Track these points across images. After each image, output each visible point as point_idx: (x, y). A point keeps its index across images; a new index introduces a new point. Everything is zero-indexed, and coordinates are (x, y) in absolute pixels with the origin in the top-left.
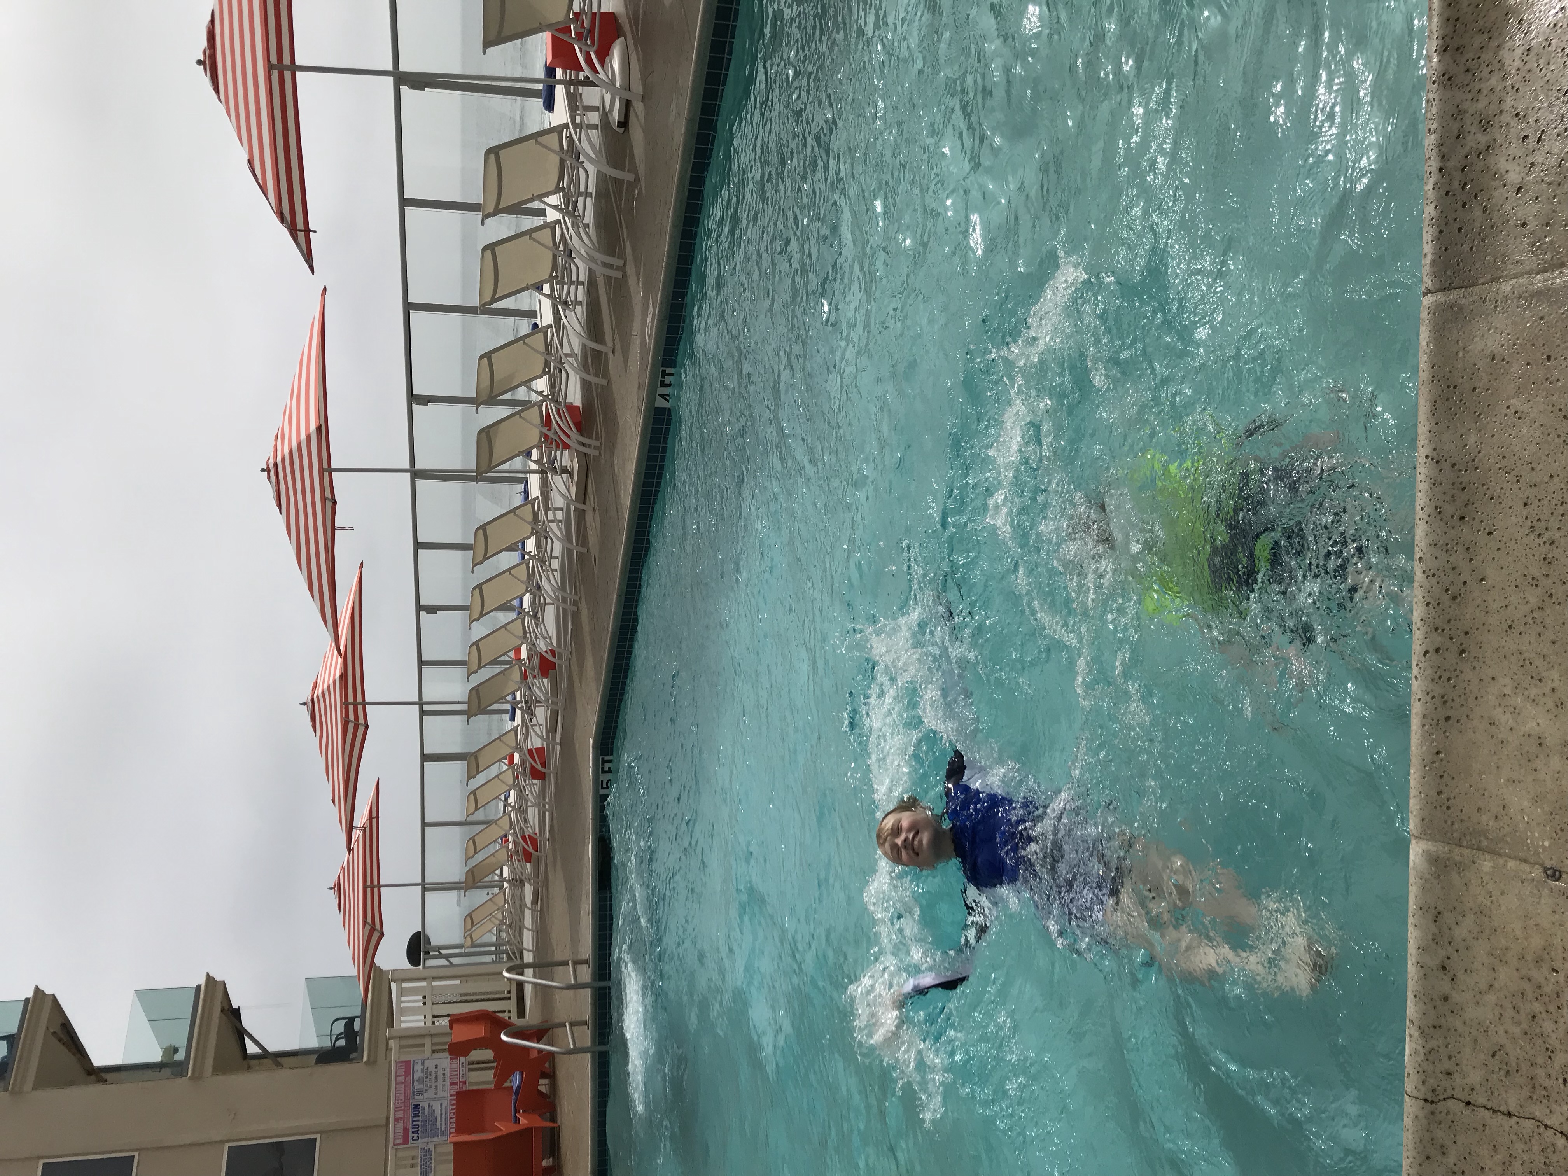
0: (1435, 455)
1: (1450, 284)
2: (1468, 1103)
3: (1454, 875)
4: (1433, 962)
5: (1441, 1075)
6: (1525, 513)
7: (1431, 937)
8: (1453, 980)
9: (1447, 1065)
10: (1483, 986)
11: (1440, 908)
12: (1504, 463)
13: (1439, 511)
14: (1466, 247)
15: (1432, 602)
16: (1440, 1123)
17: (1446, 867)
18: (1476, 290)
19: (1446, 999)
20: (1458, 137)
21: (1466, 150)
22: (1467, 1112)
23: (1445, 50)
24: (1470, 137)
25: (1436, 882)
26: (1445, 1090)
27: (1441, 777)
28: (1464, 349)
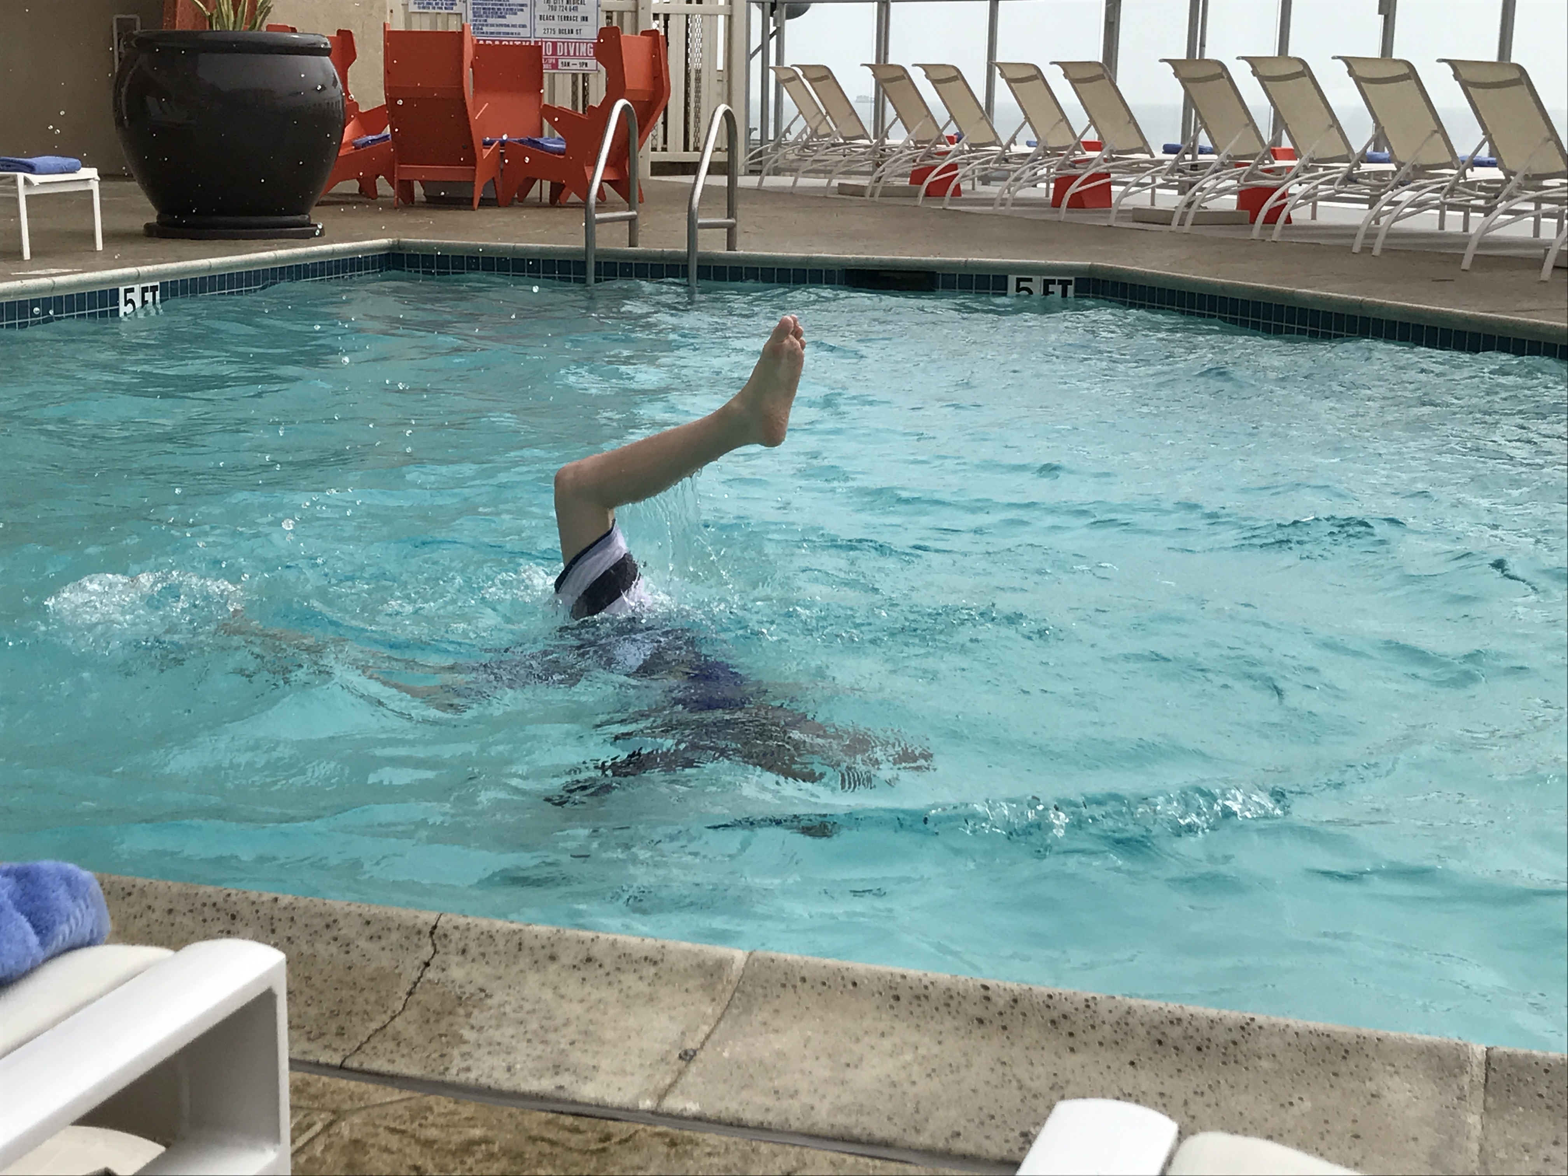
0: (1254, 1025)
1: (1494, 1070)
2: (427, 964)
3: (700, 981)
4: (596, 951)
5: (461, 945)
7: (627, 952)
8: (574, 967)
9: (474, 950)
10: (562, 990)
11: (660, 965)
12: (1225, 1086)
13: (1175, 1022)
14: (1544, 1091)
15: (1052, 1001)
16: (407, 938)
17: (712, 975)
18: (1480, 1093)
19: (553, 958)
22: (417, 963)
25: (694, 964)
26: (445, 946)
27: (824, 984)
28: (1396, 1072)
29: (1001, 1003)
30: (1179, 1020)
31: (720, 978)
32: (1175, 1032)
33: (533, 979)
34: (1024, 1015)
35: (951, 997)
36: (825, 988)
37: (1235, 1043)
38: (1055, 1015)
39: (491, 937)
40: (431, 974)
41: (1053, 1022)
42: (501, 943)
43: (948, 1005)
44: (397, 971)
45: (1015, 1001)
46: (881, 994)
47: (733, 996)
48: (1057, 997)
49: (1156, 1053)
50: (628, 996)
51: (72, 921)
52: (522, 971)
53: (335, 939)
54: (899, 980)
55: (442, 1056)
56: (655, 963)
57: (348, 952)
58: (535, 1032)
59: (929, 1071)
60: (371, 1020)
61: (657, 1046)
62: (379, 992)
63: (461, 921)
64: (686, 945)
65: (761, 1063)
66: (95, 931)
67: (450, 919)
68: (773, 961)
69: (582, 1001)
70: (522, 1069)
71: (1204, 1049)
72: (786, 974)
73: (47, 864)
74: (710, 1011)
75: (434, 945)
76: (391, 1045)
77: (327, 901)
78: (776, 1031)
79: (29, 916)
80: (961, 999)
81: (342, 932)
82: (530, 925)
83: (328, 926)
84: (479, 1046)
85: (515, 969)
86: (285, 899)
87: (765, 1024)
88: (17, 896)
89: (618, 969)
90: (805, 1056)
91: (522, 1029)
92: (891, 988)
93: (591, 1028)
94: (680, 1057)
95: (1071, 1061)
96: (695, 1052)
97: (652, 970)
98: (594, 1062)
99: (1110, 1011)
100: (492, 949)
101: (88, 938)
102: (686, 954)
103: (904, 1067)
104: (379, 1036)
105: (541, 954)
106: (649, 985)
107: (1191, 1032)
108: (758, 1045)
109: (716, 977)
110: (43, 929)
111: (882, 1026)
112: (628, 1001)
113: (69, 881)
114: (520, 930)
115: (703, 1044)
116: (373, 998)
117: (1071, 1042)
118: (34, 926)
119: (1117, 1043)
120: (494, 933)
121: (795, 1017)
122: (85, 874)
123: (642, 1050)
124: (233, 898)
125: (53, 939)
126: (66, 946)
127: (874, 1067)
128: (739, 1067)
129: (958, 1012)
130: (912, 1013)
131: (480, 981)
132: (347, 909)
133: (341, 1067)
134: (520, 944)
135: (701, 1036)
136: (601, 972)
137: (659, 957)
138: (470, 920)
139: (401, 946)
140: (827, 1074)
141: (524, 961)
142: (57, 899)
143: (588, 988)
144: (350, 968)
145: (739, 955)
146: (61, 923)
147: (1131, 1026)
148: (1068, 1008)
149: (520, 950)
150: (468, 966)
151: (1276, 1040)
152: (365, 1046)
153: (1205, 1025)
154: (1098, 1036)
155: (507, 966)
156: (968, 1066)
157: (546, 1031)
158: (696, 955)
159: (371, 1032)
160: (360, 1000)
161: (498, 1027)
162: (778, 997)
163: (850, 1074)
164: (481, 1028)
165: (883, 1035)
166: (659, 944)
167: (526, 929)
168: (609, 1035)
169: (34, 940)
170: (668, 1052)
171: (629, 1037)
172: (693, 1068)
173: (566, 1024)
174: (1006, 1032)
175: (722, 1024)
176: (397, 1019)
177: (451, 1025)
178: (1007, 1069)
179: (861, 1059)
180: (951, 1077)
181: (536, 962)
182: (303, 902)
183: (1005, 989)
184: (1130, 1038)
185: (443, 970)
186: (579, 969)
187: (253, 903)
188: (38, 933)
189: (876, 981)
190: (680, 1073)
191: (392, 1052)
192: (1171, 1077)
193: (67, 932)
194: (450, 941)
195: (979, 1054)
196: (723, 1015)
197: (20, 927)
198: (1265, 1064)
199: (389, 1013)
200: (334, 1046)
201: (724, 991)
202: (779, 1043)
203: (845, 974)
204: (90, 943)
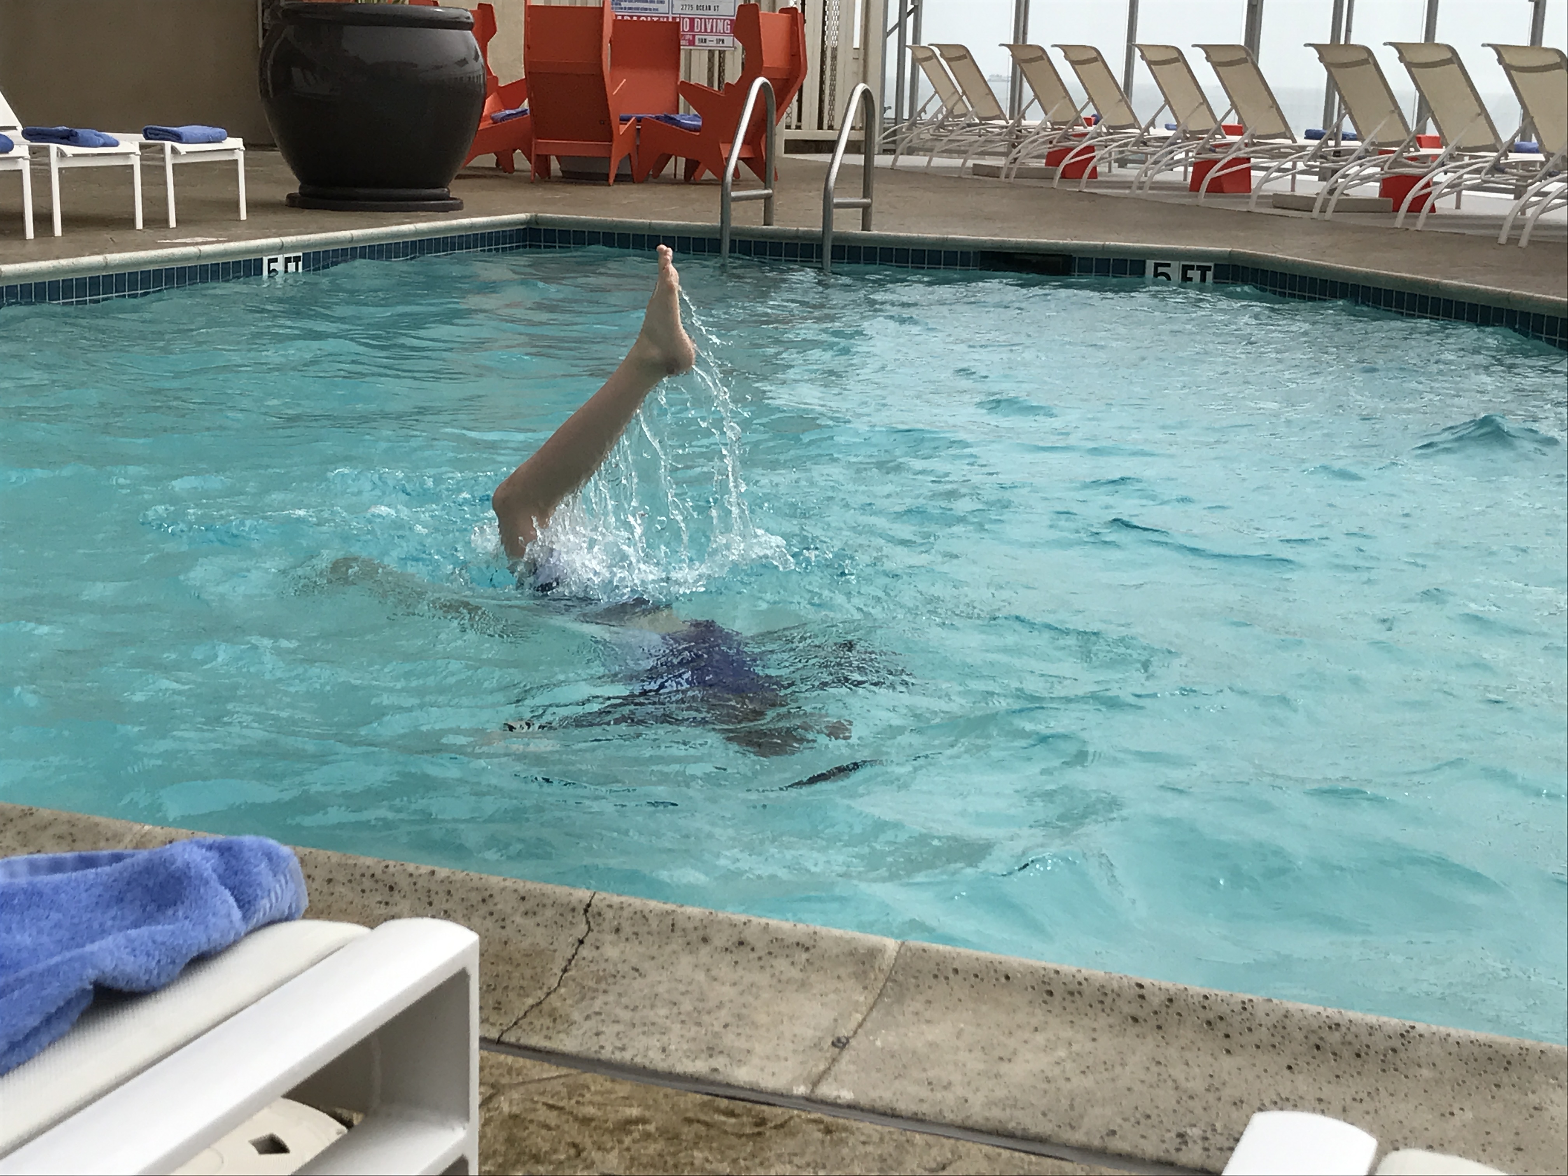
0: (1414, 1033)
2: (581, 942)
3: (852, 968)
4: (748, 935)
5: (615, 924)
7: (780, 936)
9: (627, 929)
10: (714, 973)
11: (812, 951)
12: (1384, 1093)
13: (1333, 1027)
15: (1208, 1002)
16: (561, 915)
17: (863, 963)
19: (705, 940)
22: (570, 939)
25: (846, 951)
26: (599, 925)
27: (976, 976)
29: (1156, 1001)
30: (1338, 1025)
31: (872, 967)
32: (1335, 1037)
33: (685, 961)
34: (1179, 1014)
35: (1106, 994)
36: (978, 980)
37: (1394, 1050)
38: (1211, 1016)
39: (644, 917)
40: (584, 952)
41: (1209, 1023)
42: (654, 923)
43: (1102, 1002)
44: (551, 947)
45: (1170, 1000)
46: (1033, 988)
47: (884, 986)
48: (1213, 999)
49: (1314, 1058)
50: (780, 981)
51: (273, 895)
52: (674, 952)
53: (491, 914)
54: (1052, 975)
55: (597, 1034)
56: (807, 949)
57: (503, 927)
58: (689, 1014)
59: (1083, 1068)
60: (528, 996)
61: (810, 1033)
62: (534, 968)
63: (616, 899)
64: (837, 932)
65: (914, 1053)
66: (294, 906)
67: (605, 897)
68: (924, 951)
69: (735, 984)
70: (677, 1050)
71: (1363, 1054)
72: (938, 964)
73: (248, 839)
74: (862, 999)
75: (588, 922)
76: (548, 1022)
77: (484, 876)
78: (928, 1022)
79: (232, 890)
80: (1115, 996)
81: (499, 907)
82: (682, 906)
83: (484, 901)
84: (634, 1025)
85: (668, 949)
86: (443, 872)
87: (917, 1014)
88: (221, 870)
89: (770, 953)
90: (958, 1048)
91: (675, 1010)
92: (1044, 982)
93: (744, 1011)
94: (833, 1044)
95: (1227, 1063)
96: (848, 1039)
97: (804, 956)
98: (746, 1046)
99: (1267, 1015)
100: (646, 929)
101: (286, 913)
102: (838, 940)
103: (1058, 1063)
104: (536, 1011)
105: (694, 937)
106: (801, 970)
107: (1349, 1037)
108: (910, 1034)
109: (867, 966)
110: (245, 903)
111: (1035, 1022)
112: (781, 984)
113: (270, 856)
114: (674, 911)
115: (855, 1032)
116: (528, 973)
117: (1226, 1043)
118: (237, 900)
119: (1274, 1046)
120: (646, 912)
121: (947, 1008)
122: (285, 850)
123: (795, 1036)
124: (391, 869)
125: (255, 913)
126: (268, 920)
127: (1028, 1061)
128: (893, 1056)
129: (1112, 1010)
130: (1065, 1008)
131: (634, 961)
132: (502, 884)
133: (499, 1042)
134: (673, 925)
135: (853, 1025)
136: (753, 955)
137: (812, 942)
138: (623, 899)
139: (556, 923)
140: (981, 1066)
141: (677, 944)
142: (259, 873)
143: (740, 971)
144: (506, 943)
145: (891, 945)
146: (262, 898)
147: (1288, 1029)
148: (1224, 1009)
149: (673, 931)
150: (622, 945)
151: (1436, 1049)
152: (521, 1022)
153: (1364, 1032)
154: (1253, 1038)
155: (660, 946)
156: (1123, 1065)
157: (699, 1012)
158: (849, 942)
159: (526, 1008)
160: (517, 974)
161: (652, 1007)
162: (930, 987)
163: (1004, 1068)
164: (635, 1009)
165: (1036, 1029)
166: (811, 929)
167: (679, 910)
168: (762, 1018)
169: (237, 914)
170: (820, 1039)
171: (782, 1022)
172: (847, 1056)
173: (720, 1006)
174: (1161, 1033)
175: (874, 1013)
176: (552, 996)
177: (606, 1004)
178: (1162, 1069)
179: (1015, 1053)
180: (1106, 1075)
181: (688, 944)
182: (460, 876)
183: (1160, 989)
184: (1287, 1042)
185: (598, 948)
186: (731, 952)
187: (411, 875)
188: (240, 907)
189: (1029, 976)
190: (834, 1060)
191: (548, 1028)
192: (1329, 1082)
193: (268, 906)
194: (604, 919)
195: (1134, 1053)
196: (875, 1003)
197: (224, 902)
198: (1426, 1073)
199: (545, 990)
200: (491, 1020)
201: (876, 979)
202: (933, 1033)
203: (999, 967)
204: (288, 918)
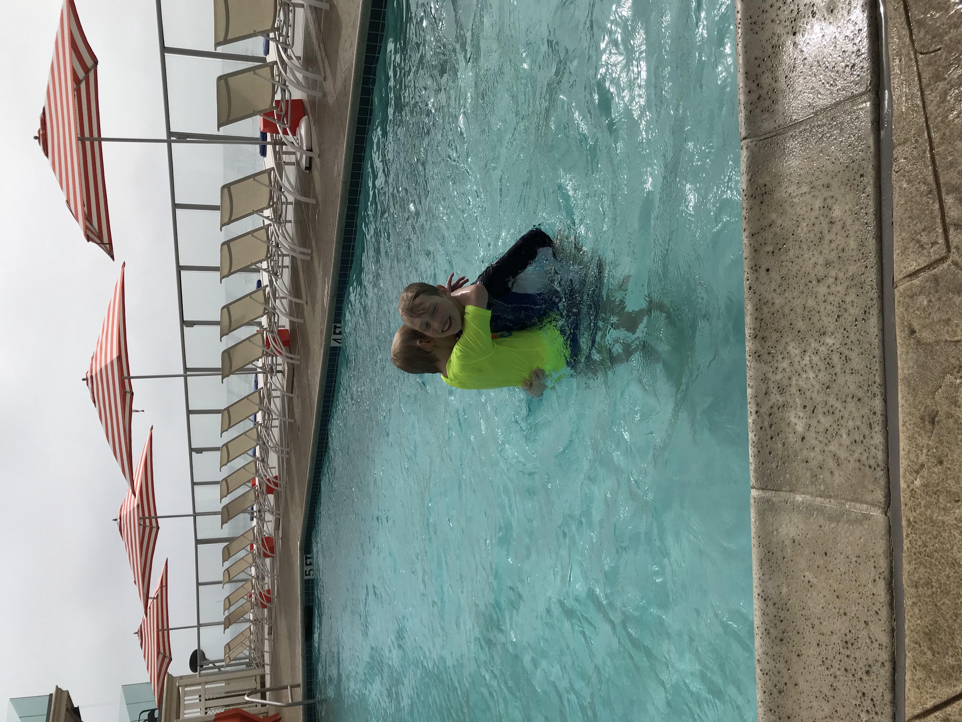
1: (766, 486)
6: (818, 650)
12: (804, 612)
13: (767, 632)
14: (774, 465)
15: (767, 692)
18: (782, 493)
20: (766, 394)
21: (770, 404)
23: (755, 337)
24: (773, 396)
28: (777, 530)
29: (773, 718)
30: (766, 630)
32: (774, 632)
34: (778, 706)
37: (774, 604)
38: (775, 691)
41: (780, 692)
45: (771, 710)
48: (765, 690)
49: (789, 643)
71: (781, 618)
95: (804, 687)
99: (767, 663)
107: (772, 624)
117: (791, 685)
119: (786, 662)
147: (774, 654)
148: (769, 684)
151: (770, 584)
153: (767, 618)
154: (784, 671)
174: (792, 717)
183: (765, 715)
184: (783, 655)
192: (804, 638)
198: (784, 590)
